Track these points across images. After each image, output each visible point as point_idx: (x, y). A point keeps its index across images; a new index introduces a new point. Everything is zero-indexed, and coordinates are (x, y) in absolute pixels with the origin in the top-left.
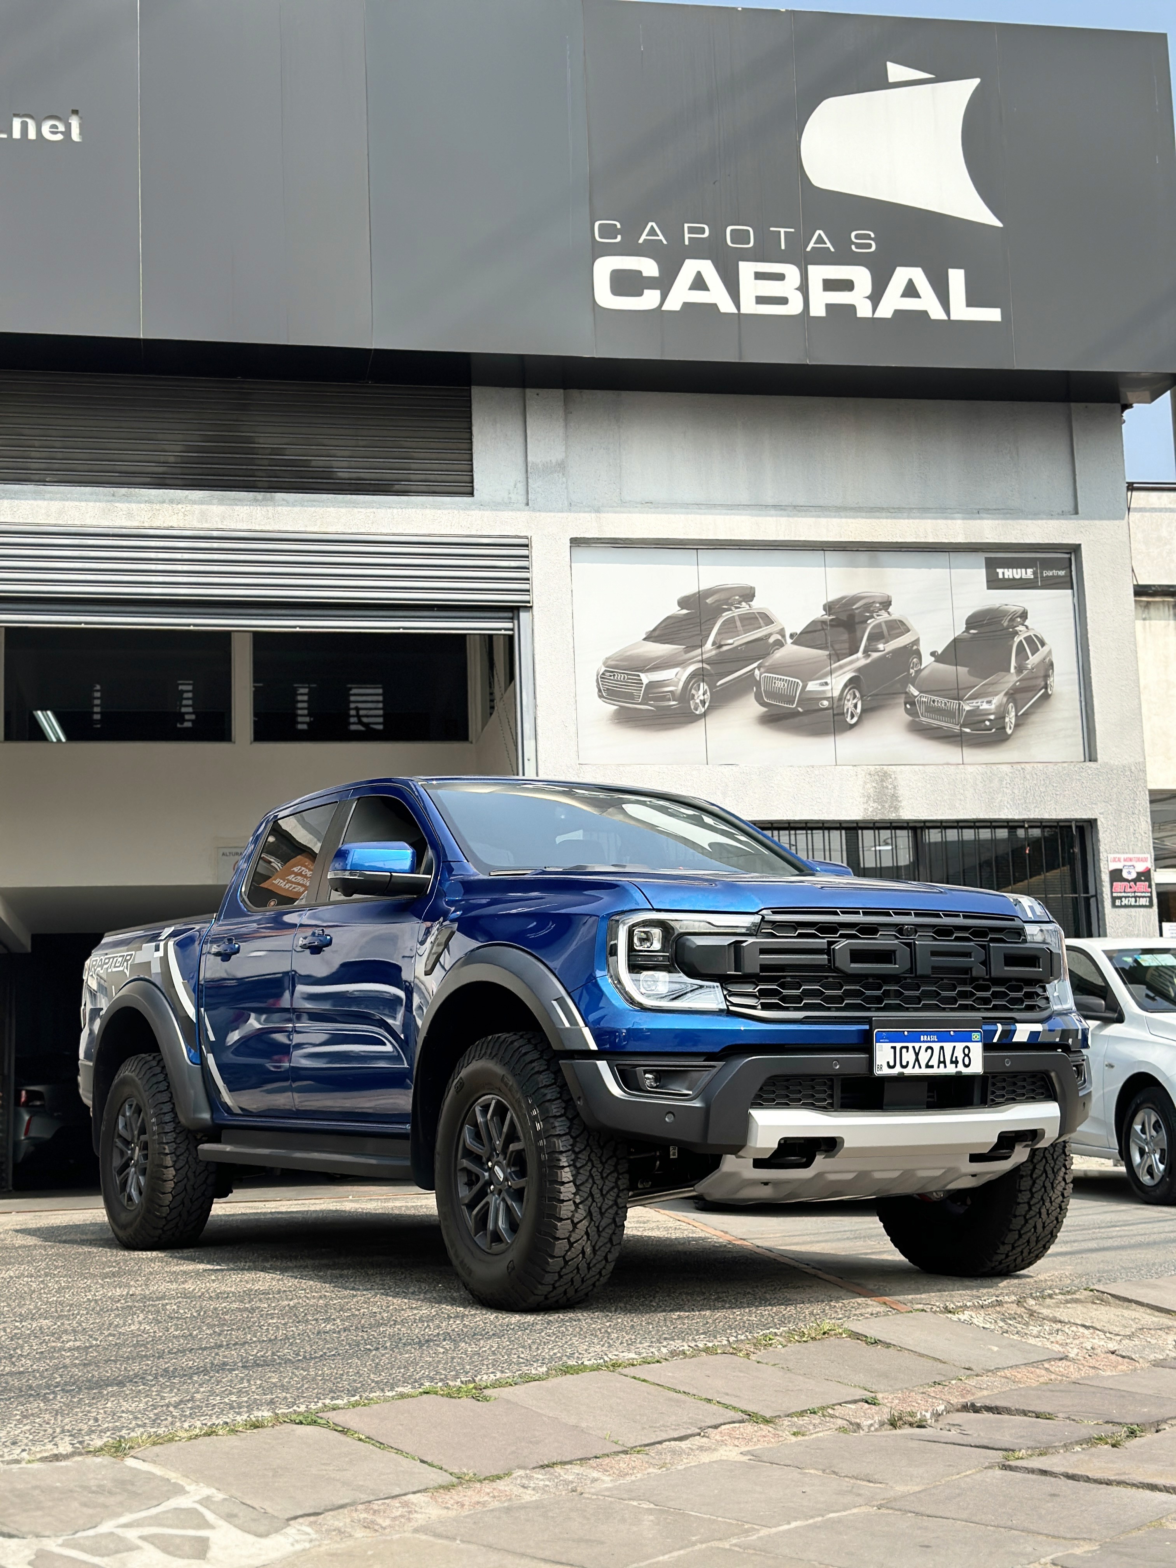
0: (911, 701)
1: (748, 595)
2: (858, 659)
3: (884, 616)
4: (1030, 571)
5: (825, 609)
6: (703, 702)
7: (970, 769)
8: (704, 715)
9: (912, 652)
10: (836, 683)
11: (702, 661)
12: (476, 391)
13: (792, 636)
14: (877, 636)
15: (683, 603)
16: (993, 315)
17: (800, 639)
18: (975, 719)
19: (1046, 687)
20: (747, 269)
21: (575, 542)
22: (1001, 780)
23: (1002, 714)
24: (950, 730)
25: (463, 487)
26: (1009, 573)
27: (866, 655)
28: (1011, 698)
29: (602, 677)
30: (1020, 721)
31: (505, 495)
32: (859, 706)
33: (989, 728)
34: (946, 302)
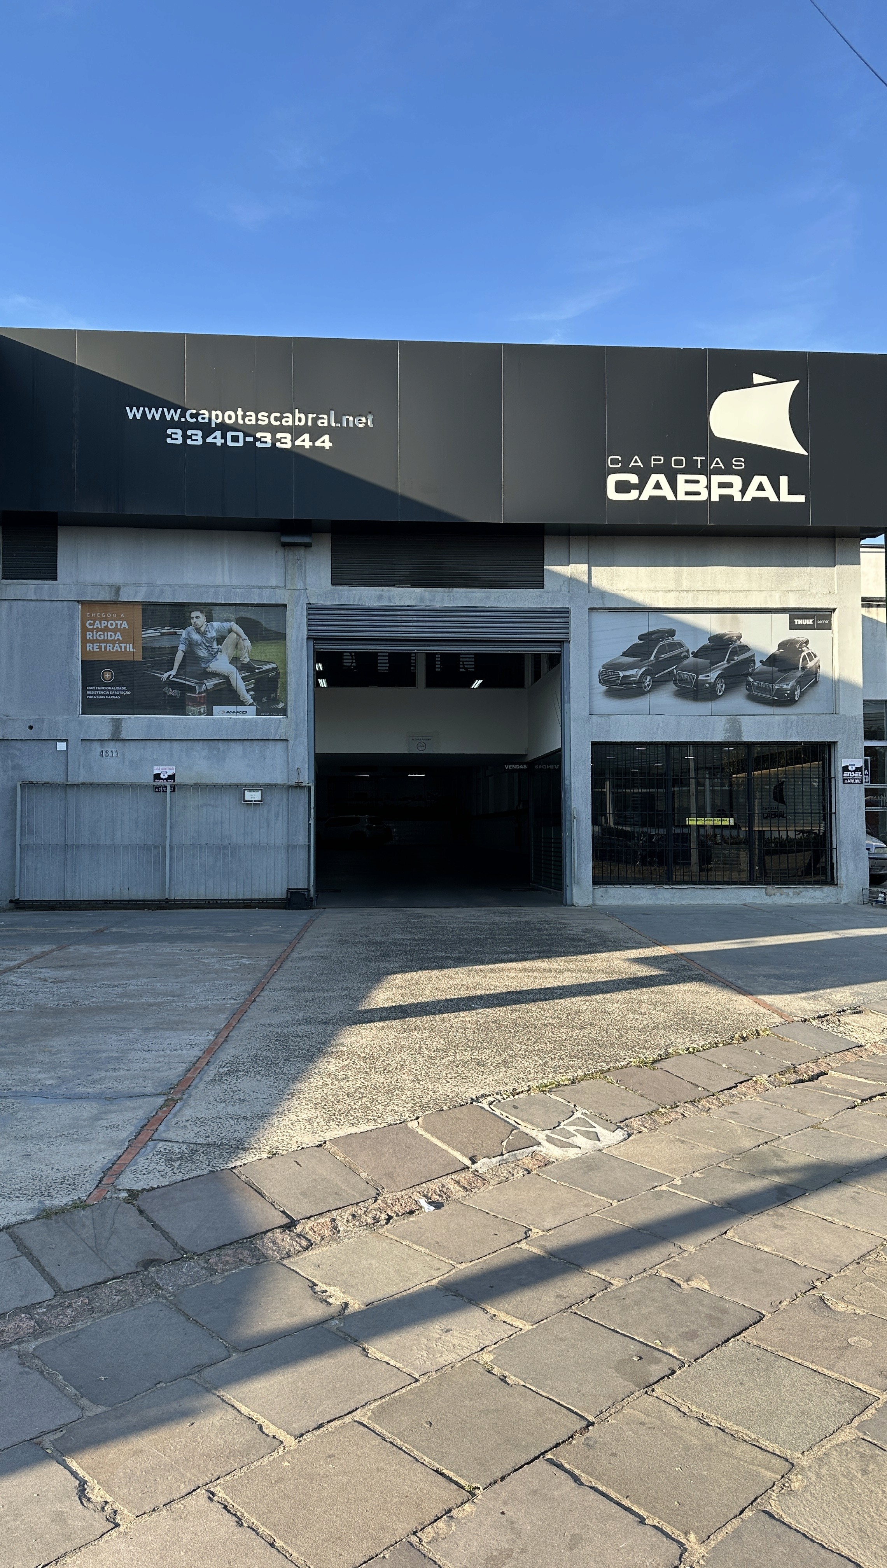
0: (749, 683)
1: (672, 633)
2: (724, 664)
3: (738, 643)
5: (708, 640)
6: (648, 685)
7: (777, 717)
8: (649, 691)
9: (751, 660)
10: (713, 676)
11: (649, 666)
12: (548, 537)
13: (692, 653)
14: (735, 652)
15: (640, 638)
16: (801, 499)
17: (695, 655)
18: (780, 692)
19: (815, 677)
20: (681, 478)
21: (592, 610)
22: (792, 723)
23: (793, 690)
24: (768, 699)
25: (539, 584)
26: (801, 622)
27: (728, 661)
28: (798, 682)
29: (601, 674)
30: (802, 694)
31: (559, 587)
32: (724, 687)
33: (787, 697)
34: (777, 493)
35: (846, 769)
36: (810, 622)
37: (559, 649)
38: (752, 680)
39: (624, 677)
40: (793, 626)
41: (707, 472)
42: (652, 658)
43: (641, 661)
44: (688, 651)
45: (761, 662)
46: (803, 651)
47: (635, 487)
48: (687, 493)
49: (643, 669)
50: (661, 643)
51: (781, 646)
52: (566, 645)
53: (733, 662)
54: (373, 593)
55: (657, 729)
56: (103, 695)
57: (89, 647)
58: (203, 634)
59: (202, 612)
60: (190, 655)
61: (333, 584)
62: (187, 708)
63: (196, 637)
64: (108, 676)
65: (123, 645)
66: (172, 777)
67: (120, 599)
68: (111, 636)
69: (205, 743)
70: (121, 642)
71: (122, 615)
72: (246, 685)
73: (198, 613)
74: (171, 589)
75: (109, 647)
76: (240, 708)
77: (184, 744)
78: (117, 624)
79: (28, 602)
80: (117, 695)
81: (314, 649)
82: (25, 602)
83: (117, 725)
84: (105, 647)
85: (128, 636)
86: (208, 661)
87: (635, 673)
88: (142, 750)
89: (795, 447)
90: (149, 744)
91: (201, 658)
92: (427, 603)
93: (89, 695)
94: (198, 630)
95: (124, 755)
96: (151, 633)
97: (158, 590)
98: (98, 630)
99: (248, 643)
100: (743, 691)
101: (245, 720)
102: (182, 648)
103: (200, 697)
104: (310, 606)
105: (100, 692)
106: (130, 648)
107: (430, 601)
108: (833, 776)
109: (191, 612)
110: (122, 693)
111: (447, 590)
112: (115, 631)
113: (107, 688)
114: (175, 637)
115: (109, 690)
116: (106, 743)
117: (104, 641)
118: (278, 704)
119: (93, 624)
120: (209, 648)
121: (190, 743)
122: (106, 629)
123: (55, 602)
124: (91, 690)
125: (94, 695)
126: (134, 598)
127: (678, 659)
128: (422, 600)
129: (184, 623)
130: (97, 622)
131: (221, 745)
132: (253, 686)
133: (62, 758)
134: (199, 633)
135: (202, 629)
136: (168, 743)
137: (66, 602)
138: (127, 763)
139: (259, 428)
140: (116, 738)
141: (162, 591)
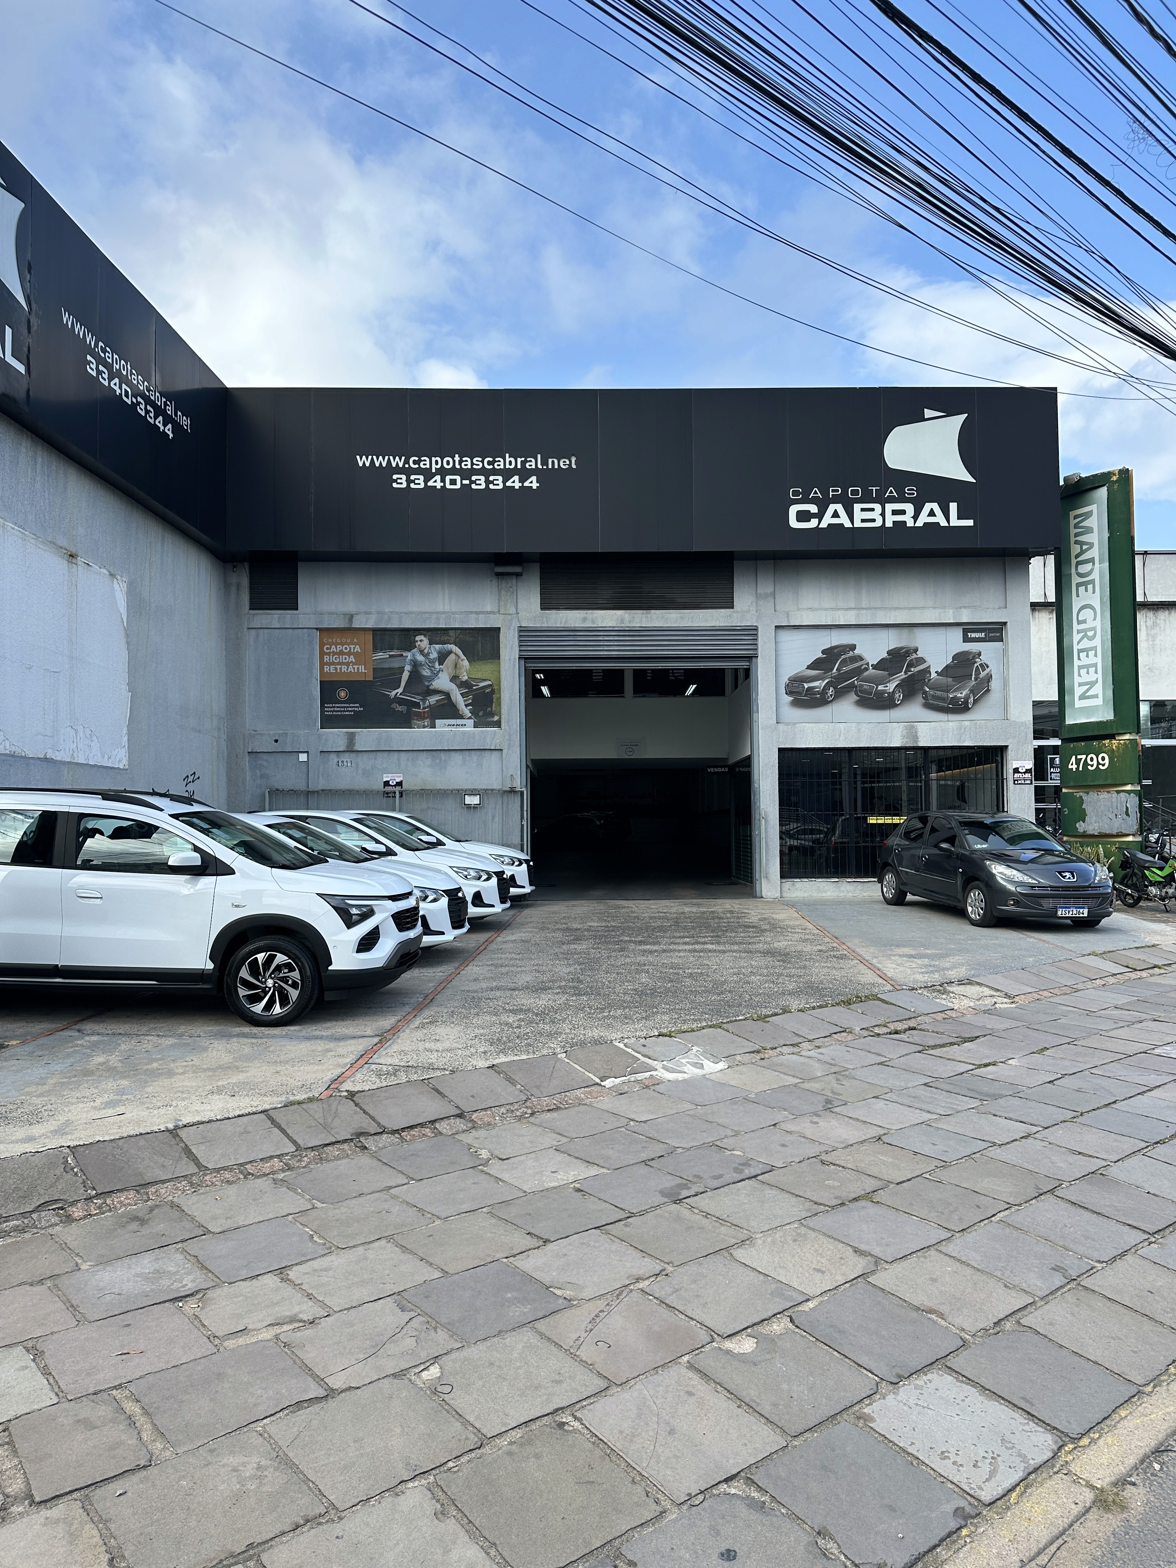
0: (925, 692)
1: (853, 647)
2: (902, 675)
3: (914, 656)
4: (983, 634)
5: (887, 652)
6: (831, 695)
7: (951, 724)
8: (832, 701)
9: (927, 671)
10: (891, 687)
11: (831, 677)
12: (735, 562)
13: (872, 666)
14: (911, 665)
15: (823, 652)
16: (970, 523)
17: (875, 667)
18: (955, 700)
19: (988, 686)
20: (857, 507)
21: (777, 627)
22: (965, 729)
23: (967, 698)
24: (943, 707)
25: (729, 604)
26: (973, 635)
27: (906, 673)
28: (972, 691)
29: (787, 686)
30: (975, 702)
31: (747, 608)
32: (902, 696)
33: (961, 705)
34: (947, 519)
35: (1016, 770)
37: (748, 664)
38: (928, 690)
39: (809, 689)
40: (966, 640)
41: (883, 502)
42: (835, 670)
43: (825, 673)
44: (868, 664)
45: (936, 672)
46: (975, 662)
47: (814, 516)
48: (863, 521)
49: (826, 681)
50: (843, 657)
51: (954, 658)
52: (754, 659)
53: (910, 673)
54: (578, 615)
55: (840, 736)
56: (339, 711)
57: (326, 668)
58: (426, 656)
59: (425, 636)
60: (416, 676)
61: (542, 609)
62: (413, 721)
63: (420, 658)
64: (343, 694)
65: (356, 667)
66: (400, 784)
67: (353, 626)
68: (346, 659)
69: (429, 753)
70: (354, 664)
71: (355, 640)
72: (465, 701)
73: (422, 637)
74: (398, 616)
75: (344, 669)
76: (459, 721)
77: (410, 754)
78: (350, 648)
79: (273, 630)
80: (351, 711)
81: (525, 667)
82: (270, 630)
83: (351, 738)
84: (341, 669)
85: (360, 658)
86: (431, 679)
87: (819, 684)
88: (373, 761)
89: (963, 475)
90: (379, 754)
91: (426, 677)
92: (627, 624)
93: (327, 711)
94: (421, 652)
95: (357, 764)
96: (381, 655)
97: (386, 617)
98: (334, 653)
99: (466, 663)
100: (920, 700)
101: (464, 733)
102: (408, 668)
103: (424, 712)
104: (521, 629)
105: (336, 709)
106: (362, 669)
107: (630, 622)
108: (1005, 777)
109: (415, 636)
110: (356, 709)
111: (645, 612)
112: (349, 654)
113: (343, 705)
114: (402, 658)
115: (344, 707)
116: (342, 755)
117: (339, 663)
118: (493, 717)
119: (330, 649)
120: (431, 668)
121: (415, 754)
122: (341, 653)
123: (296, 630)
124: (329, 707)
125: (330, 711)
126: (366, 624)
127: (858, 672)
128: (622, 621)
129: (410, 646)
130: (333, 646)
131: (442, 755)
132: (470, 701)
133: (304, 768)
134: (423, 655)
135: (426, 651)
136: (396, 754)
137: (305, 630)
138: (360, 772)
139: (473, 471)
140: (351, 750)
141: (390, 618)
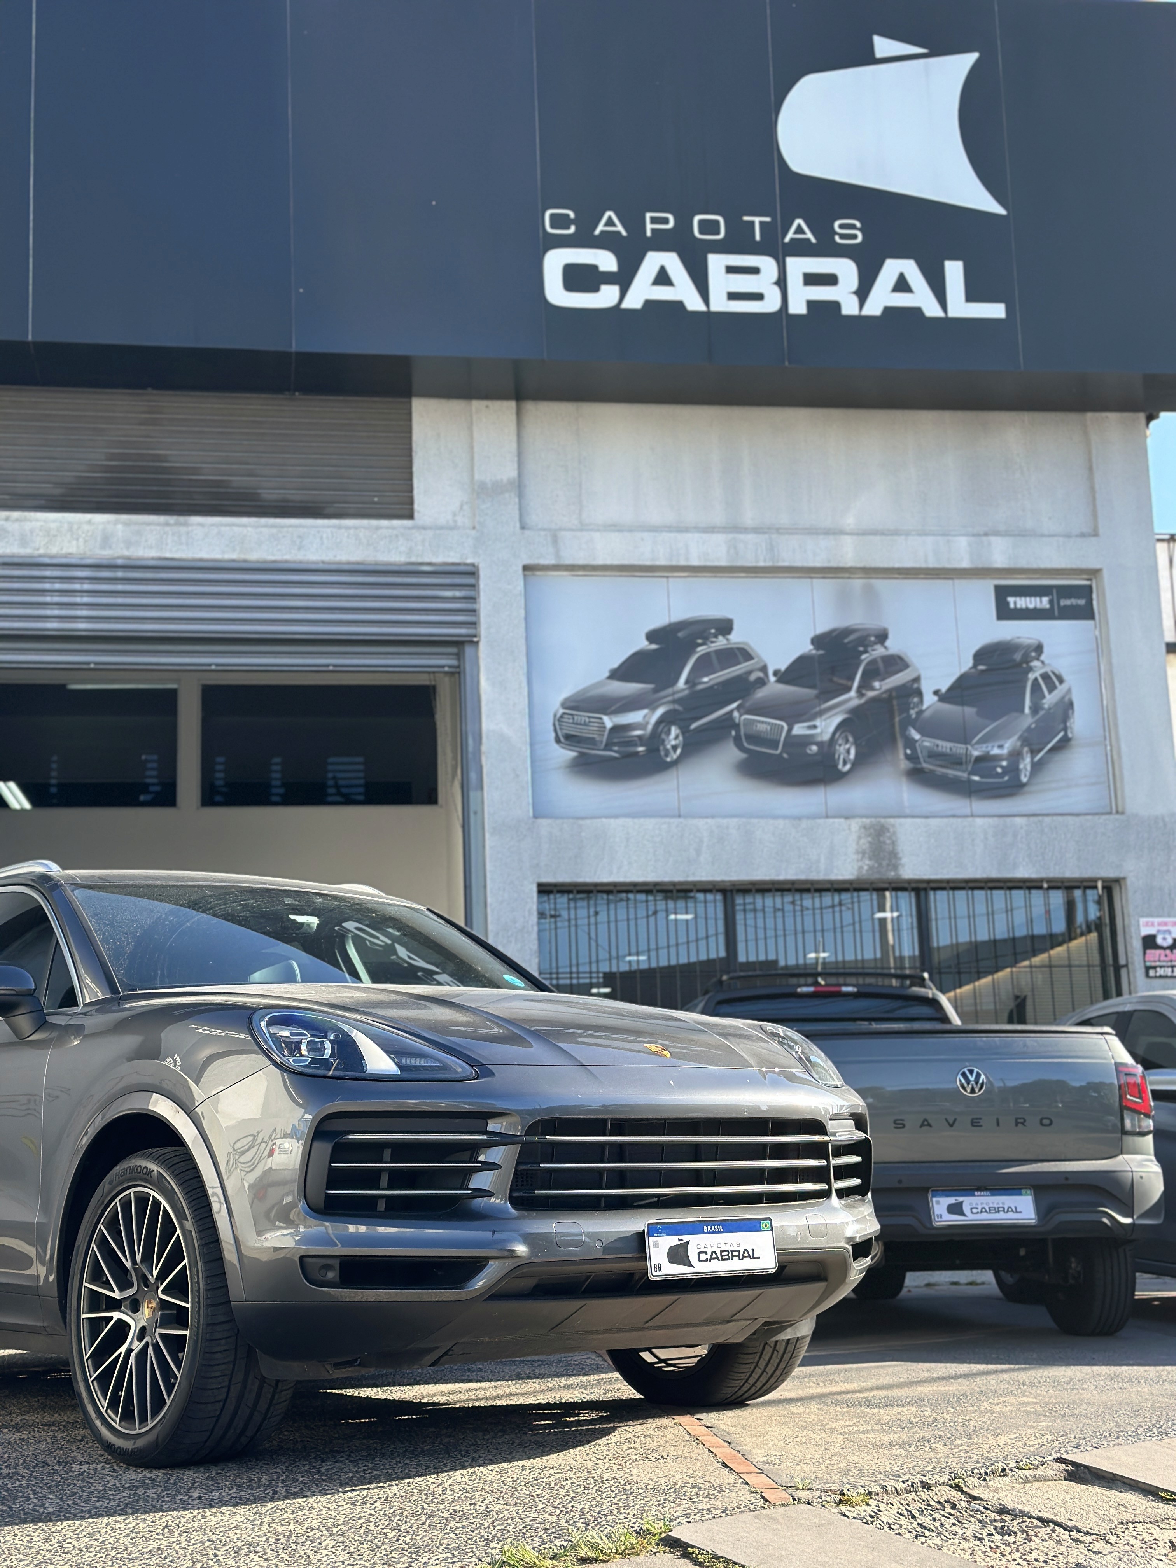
0: (910, 744)
1: (725, 627)
2: (851, 699)
3: (880, 651)
4: (1045, 599)
5: (814, 641)
6: (675, 748)
7: (979, 821)
8: (675, 763)
9: (912, 690)
10: (826, 727)
11: (674, 702)
12: (417, 403)
13: (775, 674)
14: (873, 673)
15: (652, 636)
16: (996, 311)
17: (783, 677)
18: (985, 764)
19: (1065, 729)
20: (716, 263)
21: (529, 569)
22: (1015, 835)
24: (957, 779)
25: (402, 508)
26: (1021, 602)
27: (860, 694)
28: (1025, 740)
29: (559, 720)
30: (1037, 767)
31: (450, 518)
32: (853, 752)
33: (1001, 775)
34: (942, 301)
35: (1149, 942)
36: (1043, 602)
37: (454, 662)
38: (917, 736)
39: (616, 729)
40: (1004, 613)
42: (681, 683)
43: (656, 691)
44: (764, 669)
45: (936, 693)
46: (1031, 669)
49: (660, 711)
50: (701, 650)
51: (980, 656)
52: (468, 650)
53: (870, 693)
55: (699, 849)
87: (642, 719)
89: (975, 195)
92: (118, 551)
108: (1122, 961)
127: (741, 689)
128: (106, 540)
